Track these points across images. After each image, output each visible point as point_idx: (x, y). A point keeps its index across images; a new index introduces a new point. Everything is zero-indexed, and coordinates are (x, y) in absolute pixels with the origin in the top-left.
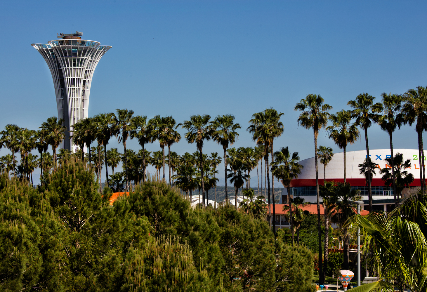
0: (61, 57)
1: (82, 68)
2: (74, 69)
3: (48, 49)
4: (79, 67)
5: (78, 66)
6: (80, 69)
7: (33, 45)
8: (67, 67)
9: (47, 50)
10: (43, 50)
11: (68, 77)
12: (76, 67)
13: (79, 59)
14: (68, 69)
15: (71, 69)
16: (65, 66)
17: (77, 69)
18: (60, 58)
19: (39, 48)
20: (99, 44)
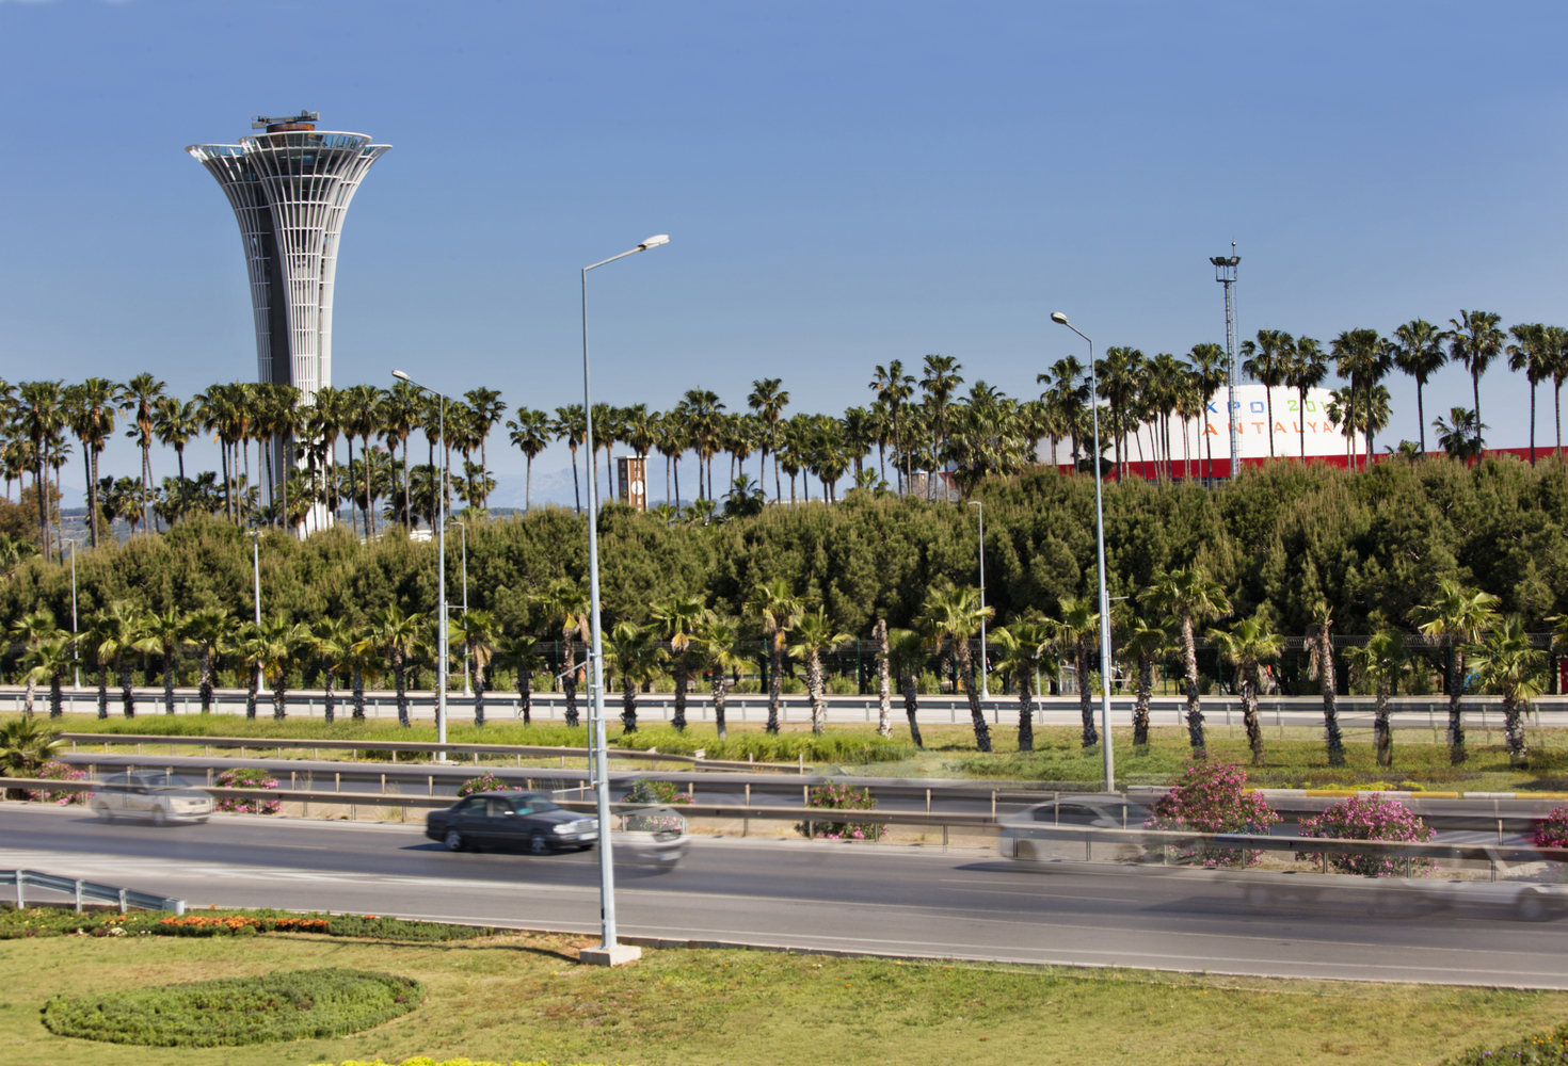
0: (271, 177)
1: (323, 203)
2: (306, 206)
3: (235, 156)
4: (318, 202)
5: (314, 199)
6: (320, 206)
7: (189, 149)
8: (286, 202)
9: (230, 160)
10: (220, 160)
11: (289, 228)
12: (311, 202)
13: (317, 181)
14: (290, 206)
15: (297, 206)
16: (282, 200)
17: (313, 205)
18: (269, 181)
19: (210, 156)
20: (366, 141)
